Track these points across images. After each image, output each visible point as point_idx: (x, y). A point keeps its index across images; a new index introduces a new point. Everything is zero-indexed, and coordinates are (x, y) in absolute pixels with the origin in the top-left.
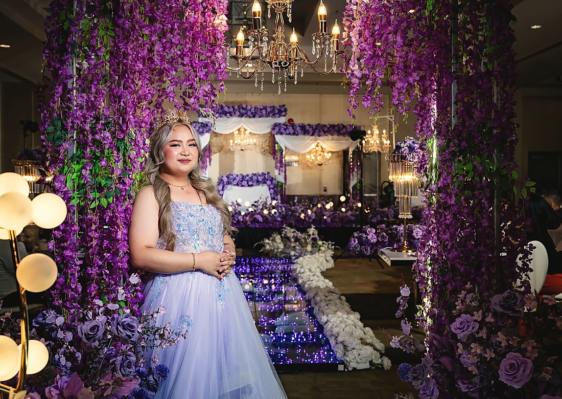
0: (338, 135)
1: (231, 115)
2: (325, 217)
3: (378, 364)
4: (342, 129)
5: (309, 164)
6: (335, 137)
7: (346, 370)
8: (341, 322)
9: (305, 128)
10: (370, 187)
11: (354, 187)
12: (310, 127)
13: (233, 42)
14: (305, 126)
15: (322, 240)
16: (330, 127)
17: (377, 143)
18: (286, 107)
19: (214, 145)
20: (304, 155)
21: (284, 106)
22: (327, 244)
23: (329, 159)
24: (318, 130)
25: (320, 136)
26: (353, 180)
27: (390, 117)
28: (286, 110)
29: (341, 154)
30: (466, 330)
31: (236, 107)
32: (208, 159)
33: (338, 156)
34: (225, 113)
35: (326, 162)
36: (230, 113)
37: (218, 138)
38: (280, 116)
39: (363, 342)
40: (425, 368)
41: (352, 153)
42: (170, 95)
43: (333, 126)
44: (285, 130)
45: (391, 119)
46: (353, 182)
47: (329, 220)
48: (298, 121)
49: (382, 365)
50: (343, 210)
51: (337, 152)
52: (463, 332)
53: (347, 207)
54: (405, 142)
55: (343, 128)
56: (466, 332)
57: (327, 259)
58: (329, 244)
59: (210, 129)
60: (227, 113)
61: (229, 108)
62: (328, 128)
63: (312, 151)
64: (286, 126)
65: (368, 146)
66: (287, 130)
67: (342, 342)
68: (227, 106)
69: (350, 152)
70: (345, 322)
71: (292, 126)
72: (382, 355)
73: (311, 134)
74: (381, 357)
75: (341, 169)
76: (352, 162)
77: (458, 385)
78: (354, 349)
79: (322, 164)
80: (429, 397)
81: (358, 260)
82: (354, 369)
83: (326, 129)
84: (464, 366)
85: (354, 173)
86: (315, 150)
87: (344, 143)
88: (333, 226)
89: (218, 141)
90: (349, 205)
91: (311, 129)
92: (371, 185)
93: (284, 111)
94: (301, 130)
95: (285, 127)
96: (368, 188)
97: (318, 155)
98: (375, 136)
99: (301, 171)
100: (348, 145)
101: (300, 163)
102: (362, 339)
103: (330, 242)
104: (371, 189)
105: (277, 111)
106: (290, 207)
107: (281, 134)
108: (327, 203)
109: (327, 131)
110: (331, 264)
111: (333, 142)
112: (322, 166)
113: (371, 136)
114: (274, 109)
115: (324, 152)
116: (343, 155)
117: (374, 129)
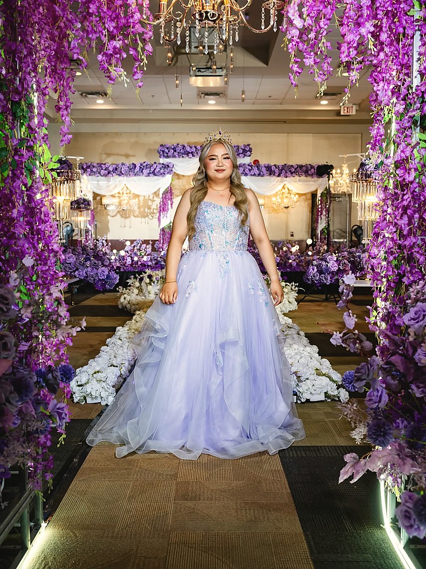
0: (306, 176)
1: (193, 156)
2: (290, 261)
3: (334, 396)
4: (310, 170)
5: (275, 207)
6: (303, 178)
7: (299, 402)
8: (296, 354)
9: (271, 169)
10: (340, 232)
11: (322, 232)
12: (276, 168)
13: (191, 71)
14: (271, 167)
15: (285, 282)
16: (297, 168)
17: (346, 183)
18: (250, 146)
19: (176, 188)
20: (270, 197)
21: (249, 145)
22: (290, 285)
23: (296, 202)
24: (286, 171)
25: (286, 177)
26: (321, 223)
27: (361, 155)
28: (250, 150)
29: (309, 196)
30: (421, 321)
31: (199, 147)
32: (169, 202)
33: (307, 199)
34: (187, 153)
35: (293, 205)
36: (192, 153)
37: (180, 180)
38: (245, 156)
39: (319, 373)
40: (371, 367)
41: (320, 195)
42: (74, 50)
43: (301, 167)
44: (250, 170)
45: (362, 157)
46: (321, 225)
47: (294, 264)
48: (263, 162)
49: (339, 397)
50: (310, 253)
51: (304, 194)
52: (417, 322)
53: (313, 250)
54: (370, 159)
55: (311, 168)
56: (421, 323)
57: (289, 300)
58: (292, 285)
59: (172, 170)
60: (189, 153)
61: (191, 147)
62: (296, 169)
63: (278, 193)
64: (251, 166)
65: (337, 186)
66: (252, 171)
67: (295, 373)
68: (189, 146)
69: (319, 195)
70: (301, 353)
71: (257, 167)
72: (339, 387)
73: (277, 175)
74: (338, 389)
75: (309, 213)
76: (321, 204)
77: (412, 389)
78: (308, 379)
79: (288, 207)
80: (377, 404)
81: (324, 304)
82: (308, 401)
83: (293, 170)
84: (419, 364)
85: (322, 216)
86: (281, 192)
87: (313, 184)
88: (299, 271)
89: (181, 184)
90: (316, 249)
91: (277, 169)
92: (341, 230)
93: (249, 151)
94: (267, 171)
95: (250, 168)
96: (338, 233)
97: (284, 197)
98: (345, 176)
99: (267, 214)
100: (317, 187)
101: (266, 206)
102: (317, 369)
103: (293, 284)
104: (340, 235)
105: (241, 151)
106: (253, 250)
107: (246, 175)
108: (293, 246)
109: (294, 172)
110: (294, 306)
111: (300, 183)
112: (289, 208)
113: (341, 175)
114: (238, 149)
115: (290, 194)
116: (311, 198)
117: (344, 168)
